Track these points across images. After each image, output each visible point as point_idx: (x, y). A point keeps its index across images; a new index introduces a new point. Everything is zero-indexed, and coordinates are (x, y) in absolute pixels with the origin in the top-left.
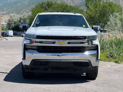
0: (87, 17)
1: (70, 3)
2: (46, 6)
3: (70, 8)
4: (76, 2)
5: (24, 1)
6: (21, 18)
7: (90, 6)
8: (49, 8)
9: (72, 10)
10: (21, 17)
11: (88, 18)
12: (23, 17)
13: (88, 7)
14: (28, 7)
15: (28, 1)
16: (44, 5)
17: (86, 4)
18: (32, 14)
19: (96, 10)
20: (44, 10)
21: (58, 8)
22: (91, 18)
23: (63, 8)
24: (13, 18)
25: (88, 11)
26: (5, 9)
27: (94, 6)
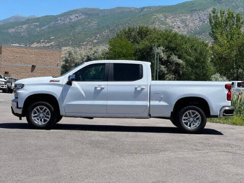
0: (213, 57)
1: (179, 28)
2: (136, 36)
3: (181, 40)
4: (191, 24)
6: (88, 57)
7: (219, 37)
8: (142, 39)
9: (186, 43)
10: (89, 55)
11: (215, 60)
12: (94, 54)
13: (216, 38)
14: (97, 33)
15: (97, 22)
16: (133, 34)
17: (213, 32)
18: (111, 50)
19: (230, 44)
20: (132, 42)
21: (159, 39)
22: (220, 58)
23: (168, 39)
24: (75, 56)
25: (216, 47)
26: (52, 38)
27: (227, 37)
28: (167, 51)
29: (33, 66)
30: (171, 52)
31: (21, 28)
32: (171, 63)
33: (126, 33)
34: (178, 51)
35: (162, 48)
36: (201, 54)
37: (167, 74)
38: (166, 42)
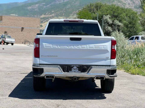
1: (129, 4)
2: (94, 9)
3: (121, 11)
5: (75, 2)
15: (79, 2)
16: (92, 7)
21: (107, 10)
23: (113, 10)
28: (112, 18)
29: (22, 28)
30: (114, 18)
31: (35, 6)
32: (115, 25)
33: (88, 7)
34: (119, 18)
35: (109, 16)
36: (133, 19)
37: (112, 32)
38: (112, 12)
